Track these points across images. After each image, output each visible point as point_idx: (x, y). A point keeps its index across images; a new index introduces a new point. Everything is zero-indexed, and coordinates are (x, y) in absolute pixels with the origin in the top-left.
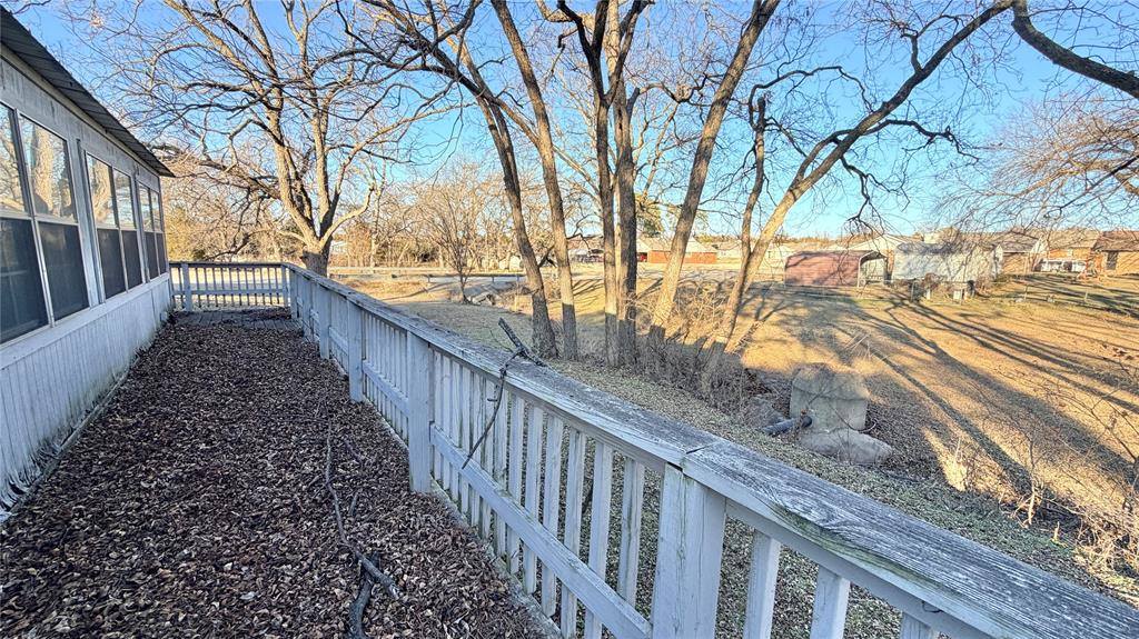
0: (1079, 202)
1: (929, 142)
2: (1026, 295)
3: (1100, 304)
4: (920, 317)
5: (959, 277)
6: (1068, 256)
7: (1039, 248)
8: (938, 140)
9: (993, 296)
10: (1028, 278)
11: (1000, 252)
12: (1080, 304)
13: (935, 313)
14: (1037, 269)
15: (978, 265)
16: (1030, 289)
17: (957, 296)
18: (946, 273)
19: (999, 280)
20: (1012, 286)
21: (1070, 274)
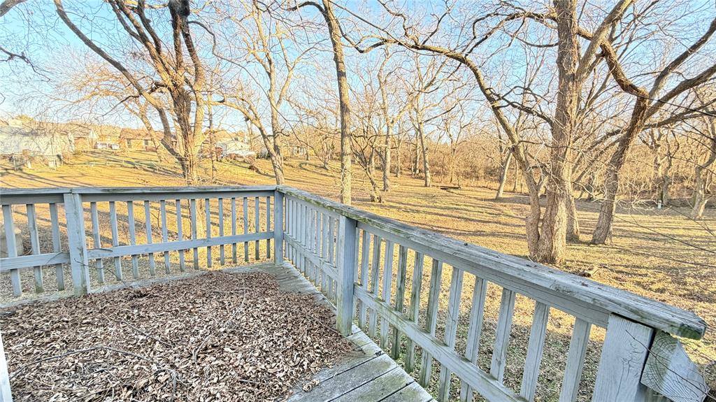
0: (110, 113)
1: (10, 58)
2: (94, 163)
3: (130, 166)
4: (29, 181)
5: (48, 152)
6: (109, 141)
7: (94, 136)
8: (16, 58)
9: (75, 164)
10: (92, 153)
11: (71, 137)
12: (122, 166)
13: (38, 177)
14: (95, 148)
15: (61, 145)
16: (96, 159)
17: (51, 165)
18: (38, 149)
19: (76, 154)
20: (84, 158)
21: (112, 151)
